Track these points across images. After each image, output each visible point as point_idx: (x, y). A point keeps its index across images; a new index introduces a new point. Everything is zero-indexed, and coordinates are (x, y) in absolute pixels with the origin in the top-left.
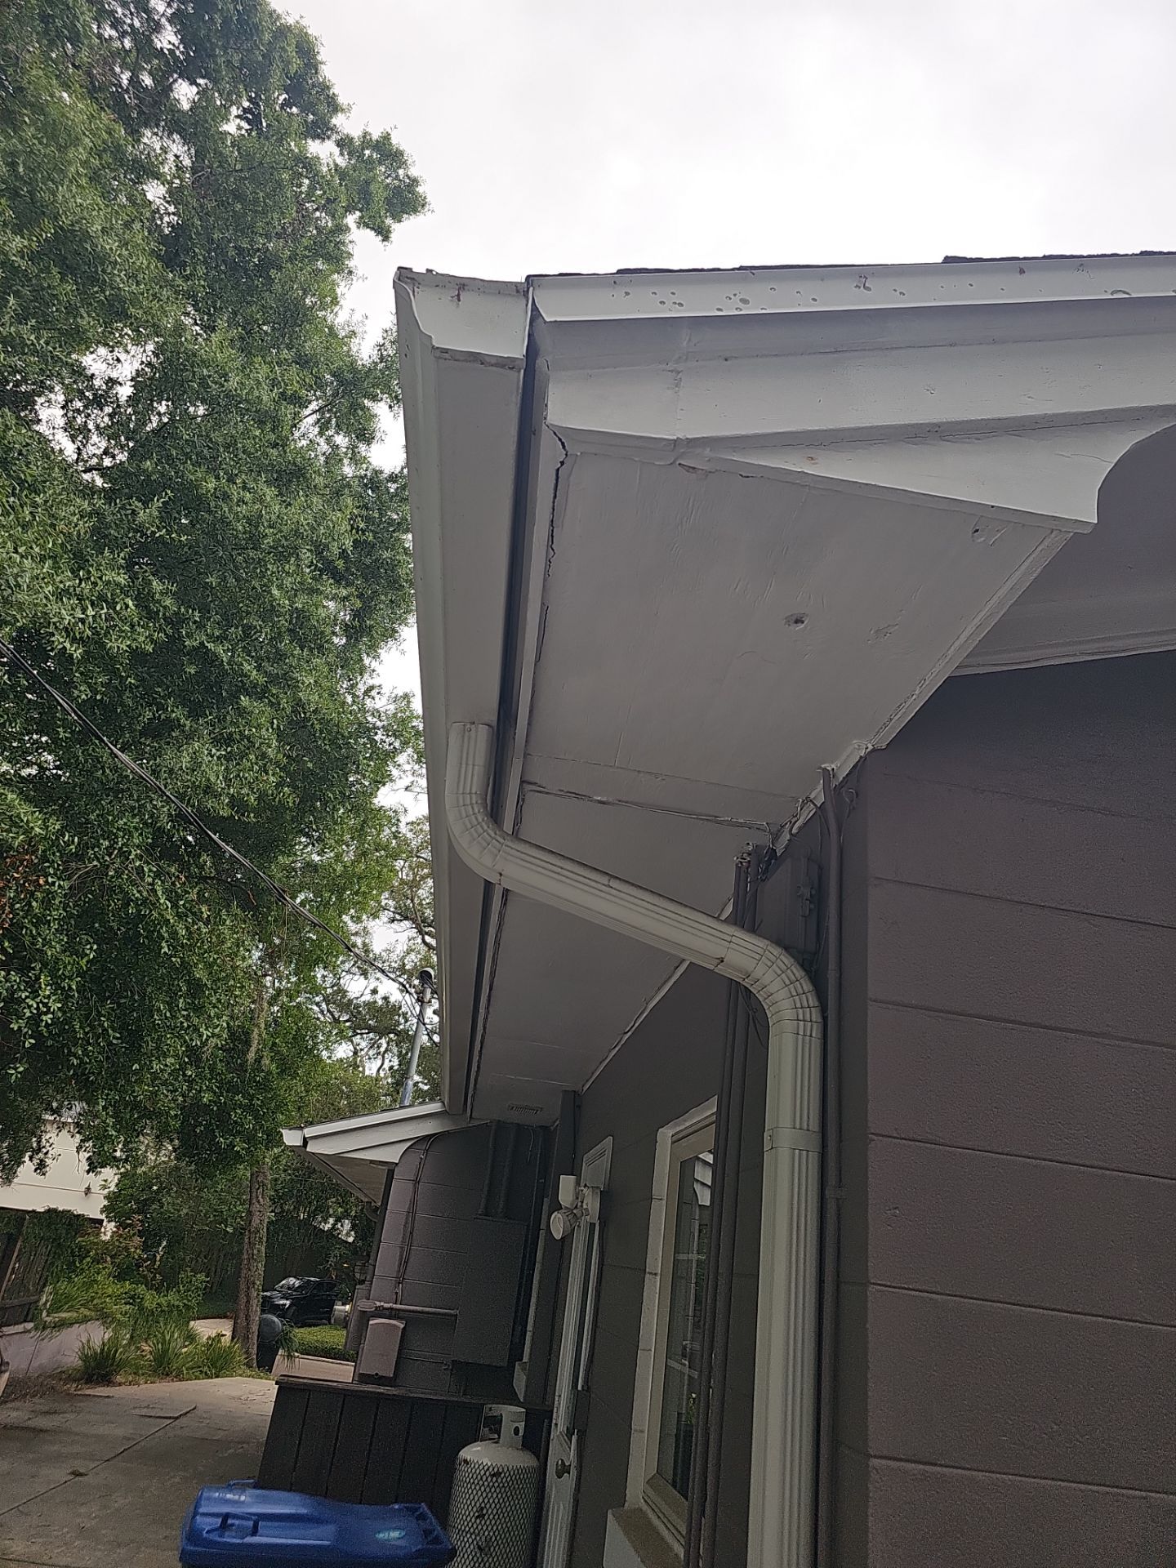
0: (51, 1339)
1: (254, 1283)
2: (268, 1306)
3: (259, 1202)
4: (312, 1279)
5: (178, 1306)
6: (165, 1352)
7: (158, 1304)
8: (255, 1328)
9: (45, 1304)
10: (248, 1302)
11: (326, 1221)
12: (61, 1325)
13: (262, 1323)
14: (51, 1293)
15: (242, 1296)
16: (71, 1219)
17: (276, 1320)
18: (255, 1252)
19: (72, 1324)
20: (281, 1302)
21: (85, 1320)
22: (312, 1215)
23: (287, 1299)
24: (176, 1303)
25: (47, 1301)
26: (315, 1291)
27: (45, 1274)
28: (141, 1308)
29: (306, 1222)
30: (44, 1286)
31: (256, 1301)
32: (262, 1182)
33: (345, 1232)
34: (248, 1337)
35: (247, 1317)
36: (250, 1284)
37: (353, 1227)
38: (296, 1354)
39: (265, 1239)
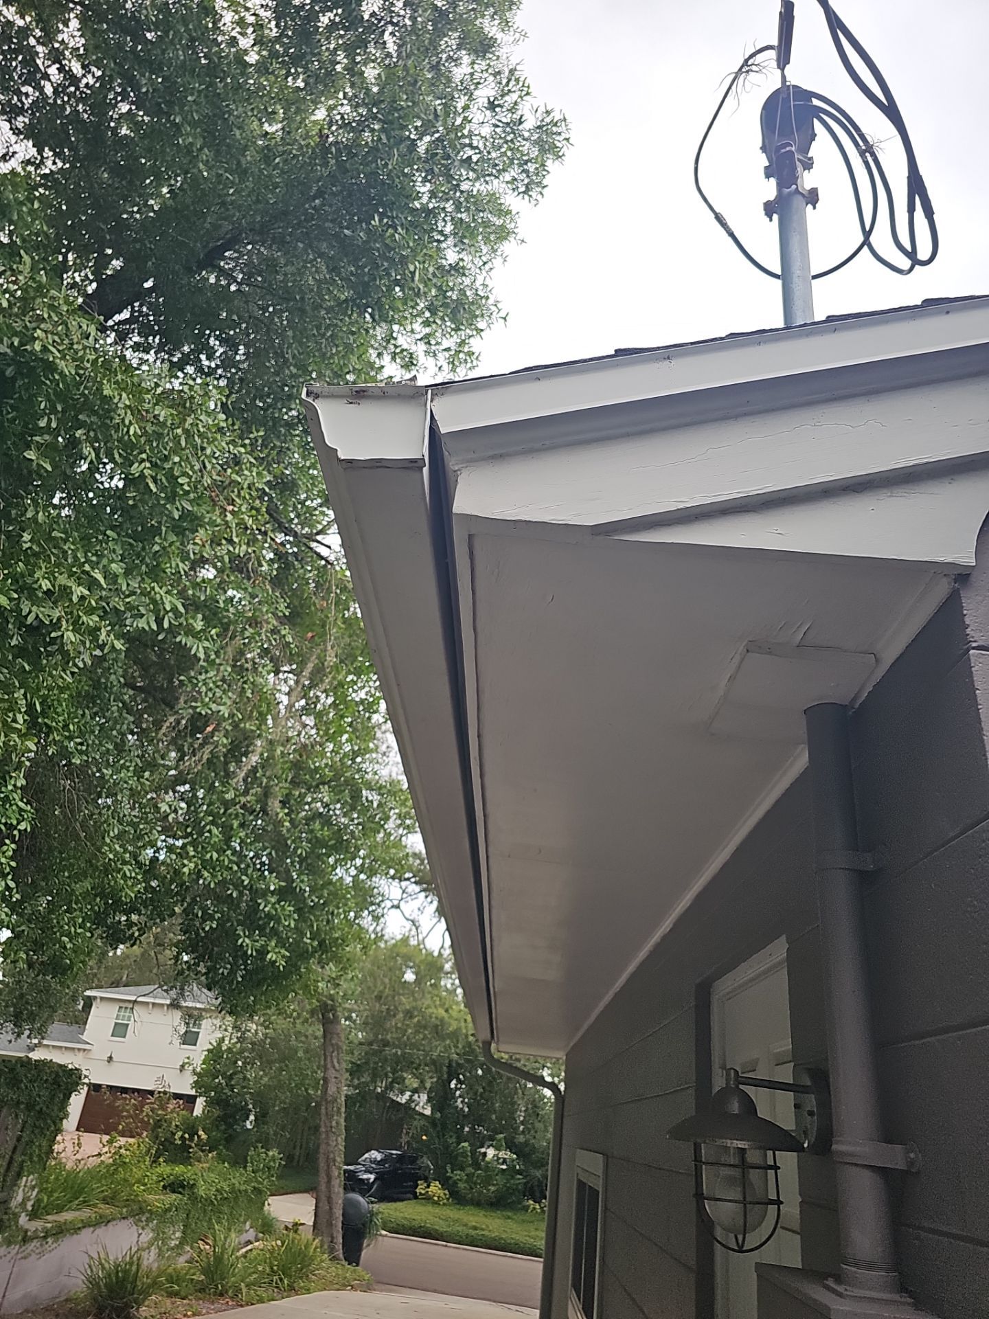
0: (42, 1254)
1: (334, 1160)
2: (353, 1182)
3: (334, 1067)
4: (394, 1152)
5: (246, 1191)
6: (219, 1259)
7: (217, 1190)
8: (338, 1213)
9: (23, 1204)
10: (329, 1182)
11: (402, 1092)
12: (60, 1231)
13: (348, 1204)
14: (33, 1188)
15: (323, 1175)
16: (57, 1075)
17: (361, 1199)
18: (334, 1123)
19: (77, 1230)
20: (365, 1176)
21: (103, 1221)
22: (390, 1087)
23: (371, 1173)
24: (243, 1188)
25: (26, 1199)
26: (398, 1165)
27: (19, 1158)
28: (194, 1198)
29: (383, 1095)
30: (19, 1175)
31: (338, 1181)
32: (337, 1044)
33: (421, 1104)
34: (332, 1225)
35: (329, 1200)
36: (330, 1162)
37: (430, 1099)
38: (384, 1232)
39: (343, 1110)
